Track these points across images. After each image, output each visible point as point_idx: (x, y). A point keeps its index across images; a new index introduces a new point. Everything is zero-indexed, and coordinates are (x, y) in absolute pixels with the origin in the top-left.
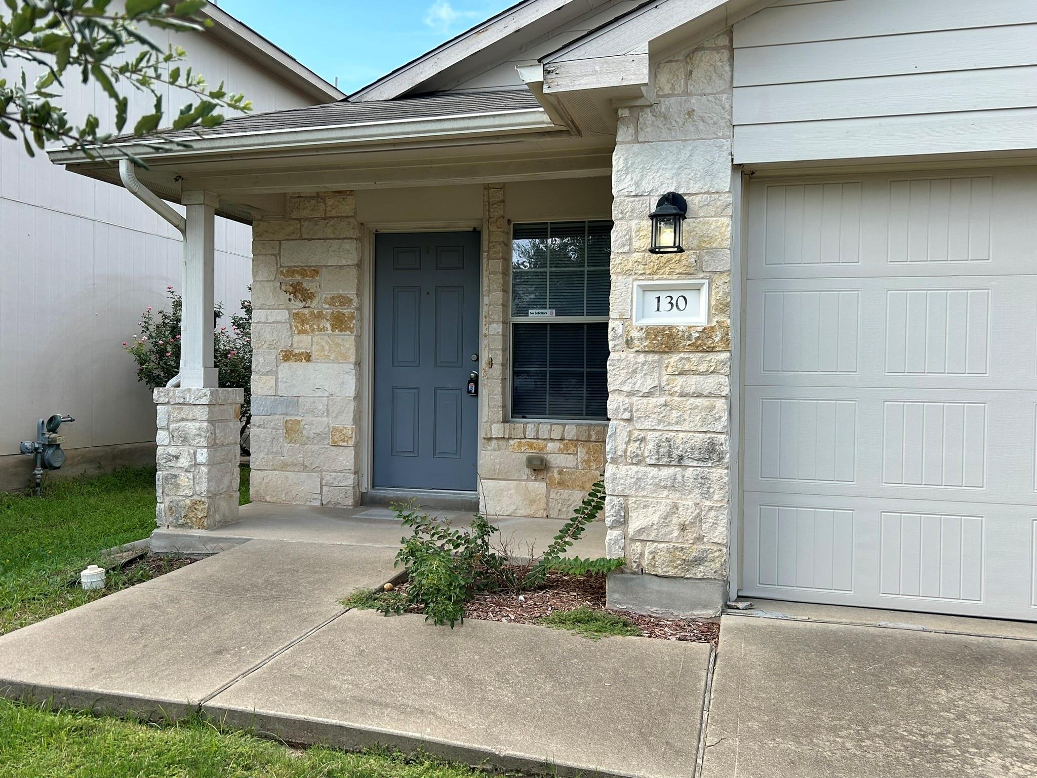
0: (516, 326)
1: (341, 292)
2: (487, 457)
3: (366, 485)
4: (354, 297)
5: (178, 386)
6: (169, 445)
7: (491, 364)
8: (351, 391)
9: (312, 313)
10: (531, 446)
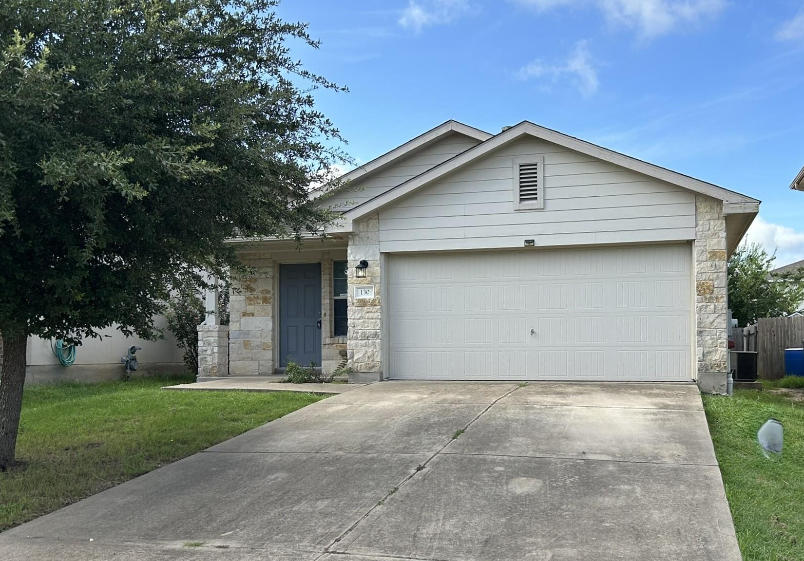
0: (335, 300)
1: (266, 288)
2: (325, 351)
3: (277, 365)
4: (271, 290)
5: (206, 324)
6: (203, 346)
7: (325, 315)
8: (270, 327)
9: (254, 297)
10: (341, 346)
